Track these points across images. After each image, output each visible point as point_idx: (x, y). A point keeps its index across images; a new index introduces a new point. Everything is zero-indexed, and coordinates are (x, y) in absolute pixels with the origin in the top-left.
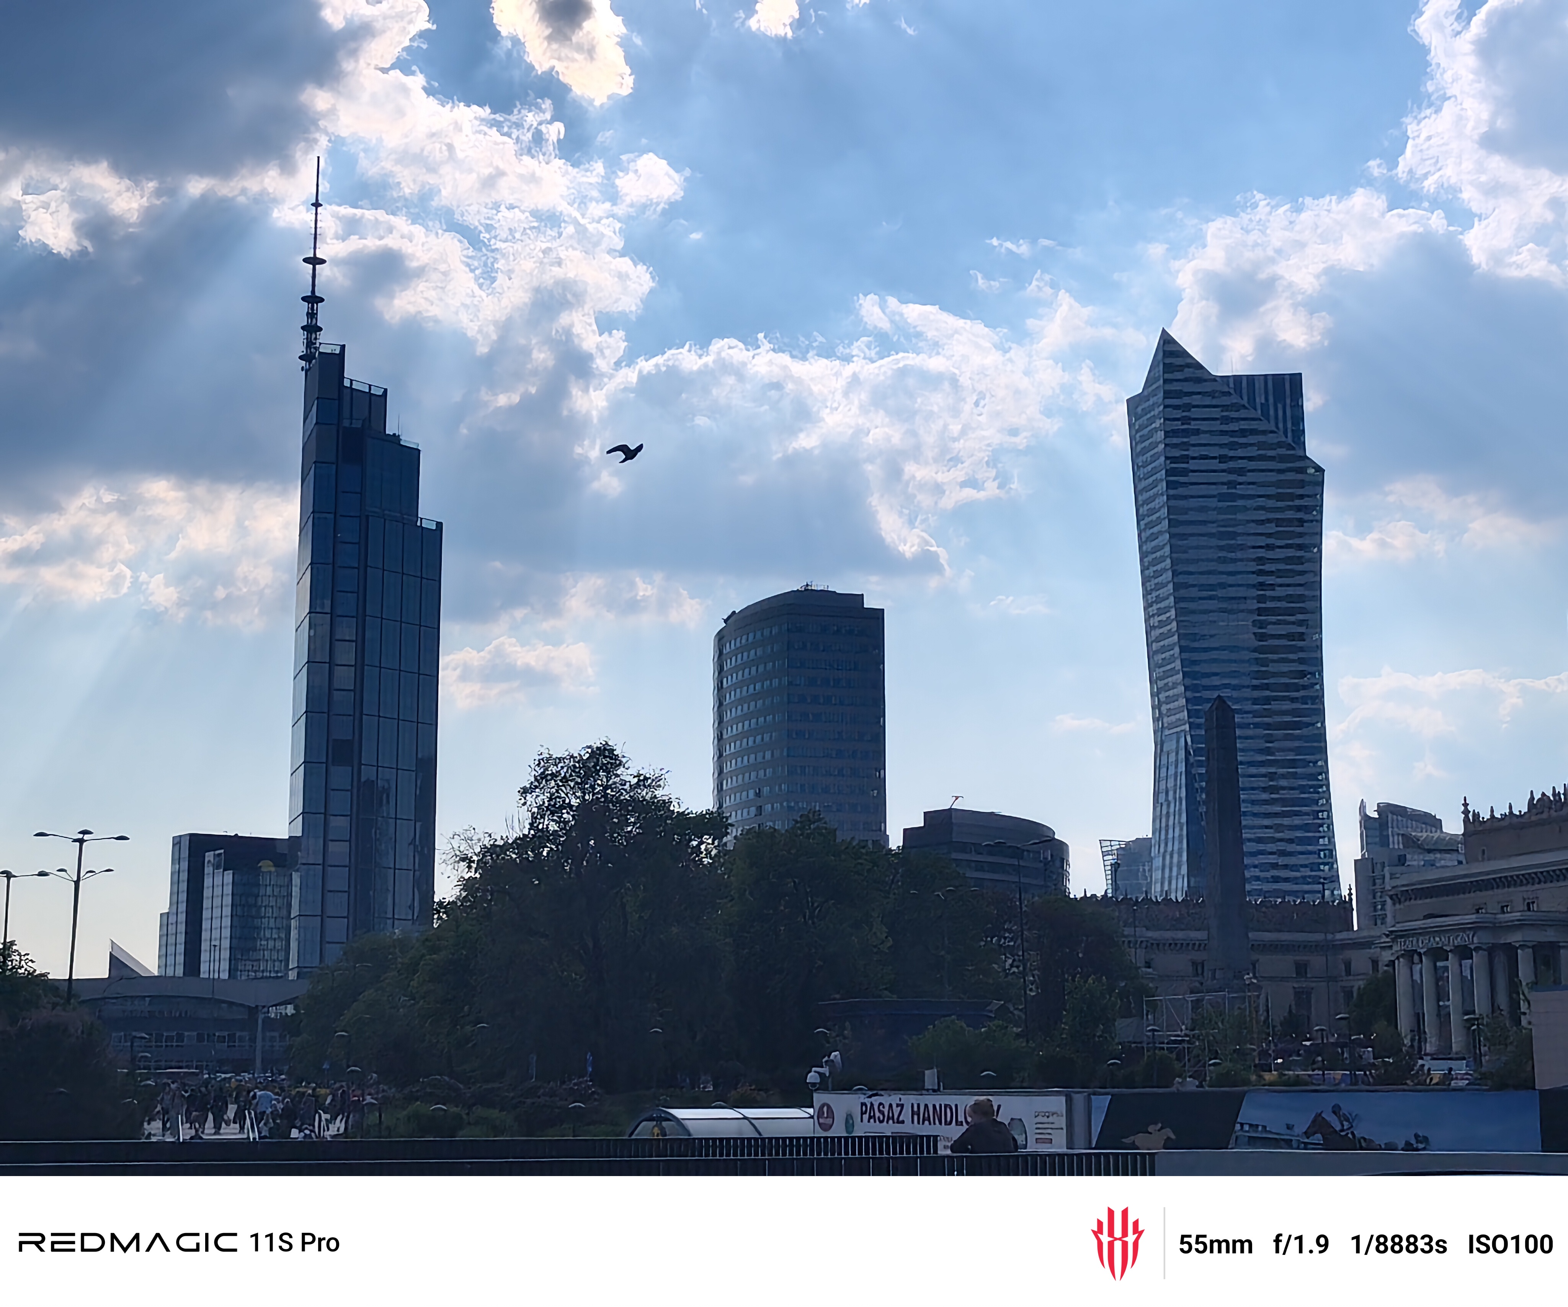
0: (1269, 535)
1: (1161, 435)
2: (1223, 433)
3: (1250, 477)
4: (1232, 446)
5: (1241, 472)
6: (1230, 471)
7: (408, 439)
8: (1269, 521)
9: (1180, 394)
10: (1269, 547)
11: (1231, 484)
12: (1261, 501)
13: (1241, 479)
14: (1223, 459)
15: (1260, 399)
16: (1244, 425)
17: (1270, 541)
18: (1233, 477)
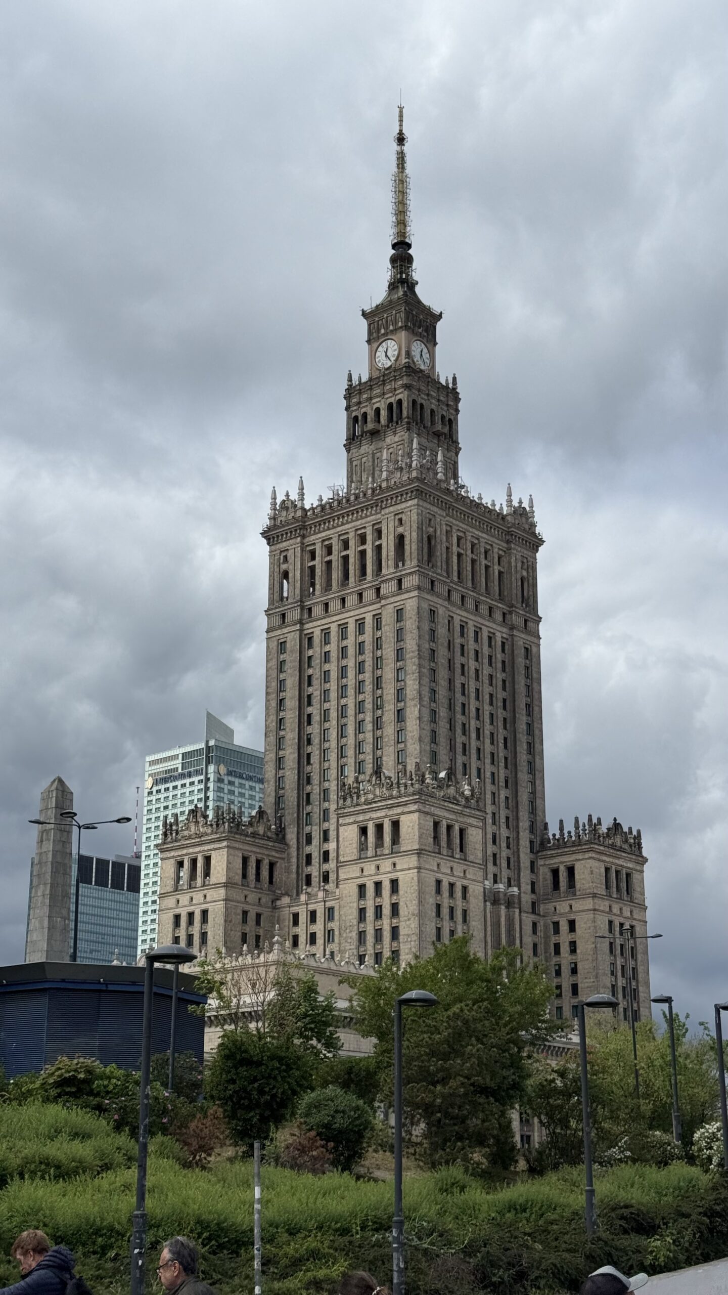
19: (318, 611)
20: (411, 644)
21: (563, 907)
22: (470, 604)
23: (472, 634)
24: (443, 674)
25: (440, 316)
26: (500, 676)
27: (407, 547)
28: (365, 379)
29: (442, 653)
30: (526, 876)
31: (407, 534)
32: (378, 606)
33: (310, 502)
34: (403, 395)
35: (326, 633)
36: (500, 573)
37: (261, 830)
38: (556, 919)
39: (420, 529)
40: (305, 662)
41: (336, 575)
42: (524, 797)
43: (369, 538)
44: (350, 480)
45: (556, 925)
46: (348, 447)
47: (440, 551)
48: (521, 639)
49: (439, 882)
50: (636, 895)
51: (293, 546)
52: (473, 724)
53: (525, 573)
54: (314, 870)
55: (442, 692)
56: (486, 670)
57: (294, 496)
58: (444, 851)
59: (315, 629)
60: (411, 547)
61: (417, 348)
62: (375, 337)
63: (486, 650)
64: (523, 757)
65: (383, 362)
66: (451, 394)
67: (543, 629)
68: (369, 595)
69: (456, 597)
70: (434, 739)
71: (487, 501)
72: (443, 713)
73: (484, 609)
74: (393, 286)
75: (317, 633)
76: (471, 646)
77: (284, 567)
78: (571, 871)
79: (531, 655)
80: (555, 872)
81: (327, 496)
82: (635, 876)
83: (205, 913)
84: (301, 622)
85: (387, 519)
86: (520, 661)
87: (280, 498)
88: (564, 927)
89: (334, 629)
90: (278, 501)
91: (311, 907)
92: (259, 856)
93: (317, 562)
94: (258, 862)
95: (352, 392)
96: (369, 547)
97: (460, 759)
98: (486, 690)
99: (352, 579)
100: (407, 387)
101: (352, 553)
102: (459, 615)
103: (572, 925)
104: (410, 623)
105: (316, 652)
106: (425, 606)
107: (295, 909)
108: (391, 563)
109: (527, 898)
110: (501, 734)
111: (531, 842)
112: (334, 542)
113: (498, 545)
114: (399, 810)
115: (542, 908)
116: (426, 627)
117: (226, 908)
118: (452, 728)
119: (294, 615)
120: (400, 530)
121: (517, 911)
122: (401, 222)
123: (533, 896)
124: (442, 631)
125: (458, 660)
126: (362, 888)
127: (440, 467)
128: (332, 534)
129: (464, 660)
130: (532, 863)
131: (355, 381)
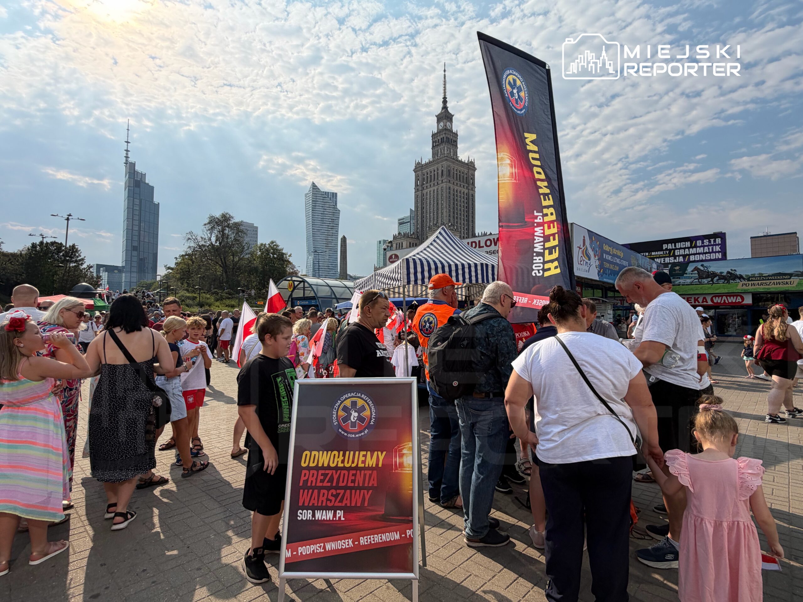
1: (311, 201)
3: (327, 210)
4: (324, 204)
7: (151, 184)
9: (315, 194)
12: (329, 215)
14: (322, 206)
15: (329, 196)
16: (326, 201)
18: (324, 210)
19: (425, 188)
20: (444, 195)
22: (459, 185)
23: (459, 192)
24: (452, 201)
25: (453, 116)
26: (466, 201)
28: (436, 132)
29: (452, 197)
31: (444, 170)
32: (438, 186)
33: (423, 163)
34: (444, 136)
35: (427, 193)
36: (466, 177)
37: (413, 236)
39: (447, 168)
40: (422, 200)
41: (429, 179)
42: (471, 228)
43: (436, 171)
44: (433, 157)
46: (432, 149)
47: (452, 173)
48: (471, 192)
51: (420, 173)
52: (459, 212)
53: (472, 177)
55: (452, 206)
56: (462, 200)
57: (420, 161)
59: (425, 192)
60: (445, 173)
61: (448, 124)
62: (439, 121)
63: (462, 195)
64: (471, 219)
65: (440, 128)
66: (456, 135)
67: (476, 189)
68: (436, 184)
69: (455, 184)
70: (450, 216)
71: (463, 160)
72: (452, 210)
73: (462, 186)
74: (443, 108)
76: (459, 194)
77: (418, 178)
79: (473, 196)
81: (427, 161)
84: (422, 191)
85: (440, 165)
86: (471, 197)
87: (417, 162)
93: (425, 177)
95: (434, 136)
96: (436, 173)
97: (456, 220)
98: (462, 204)
99: (432, 180)
100: (445, 134)
101: (432, 174)
102: (456, 188)
104: (444, 191)
105: (425, 197)
106: (448, 186)
108: (440, 177)
110: (466, 214)
112: (428, 172)
113: (466, 171)
116: (448, 191)
118: (454, 213)
119: (420, 188)
120: (442, 169)
122: (445, 93)
124: (452, 192)
125: (456, 198)
127: (452, 153)
128: (428, 170)
131: (434, 133)
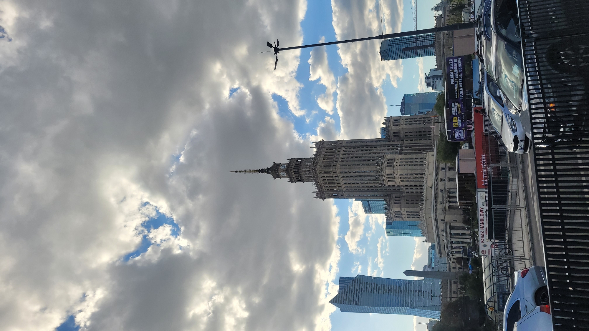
0: (369, 286)
2: (349, 293)
3: (358, 289)
4: (352, 291)
5: (357, 290)
6: (357, 292)
8: (367, 286)
9: (341, 301)
10: (372, 286)
11: (359, 292)
12: (363, 287)
13: (358, 291)
14: (354, 293)
15: (344, 285)
16: (348, 289)
17: (370, 286)
18: (358, 292)
20: (348, 170)
21: (402, 135)
22: (338, 156)
23: (344, 156)
25: (274, 163)
27: (327, 171)
28: (289, 179)
30: (396, 143)
31: (324, 171)
32: (339, 177)
34: (292, 171)
36: (330, 149)
37: (388, 200)
38: (405, 136)
41: (332, 185)
43: (324, 179)
44: (311, 182)
45: (406, 136)
46: (304, 182)
47: (327, 164)
48: (344, 144)
49: (400, 165)
50: (399, 118)
52: (364, 155)
53: (330, 144)
54: (397, 188)
55: (357, 163)
56: (351, 152)
57: (315, 194)
58: (393, 164)
61: (282, 168)
62: (279, 176)
63: (347, 152)
65: (285, 175)
66: (291, 160)
68: (337, 178)
69: (336, 160)
70: (368, 165)
71: (315, 152)
72: (362, 163)
73: (338, 153)
74: (269, 173)
75: (345, 189)
76: (346, 156)
77: (331, 195)
78: (394, 133)
79: (347, 142)
80: (394, 136)
81: (315, 186)
82: (395, 119)
83: (407, 212)
84: (343, 192)
86: (349, 144)
88: (406, 134)
89: (344, 185)
90: (316, 197)
91: (405, 189)
92: (394, 200)
93: (330, 189)
94: (395, 200)
95: (292, 181)
96: (326, 179)
98: (356, 152)
99: (333, 182)
101: (328, 182)
102: (340, 159)
103: (406, 133)
104: (343, 170)
105: (349, 189)
106: (339, 167)
107: (405, 192)
108: (330, 174)
109: (400, 142)
110: (365, 149)
111: (388, 141)
112: (325, 185)
113: (324, 150)
114: (385, 174)
115: (402, 139)
116: (344, 167)
117: (406, 207)
118: (365, 160)
119: (341, 193)
120: (323, 172)
121: (404, 145)
122: (255, 171)
123: (400, 141)
124: (344, 163)
126: (401, 181)
129: (350, 158)
130: (393, 141)
131: (289, 181)
